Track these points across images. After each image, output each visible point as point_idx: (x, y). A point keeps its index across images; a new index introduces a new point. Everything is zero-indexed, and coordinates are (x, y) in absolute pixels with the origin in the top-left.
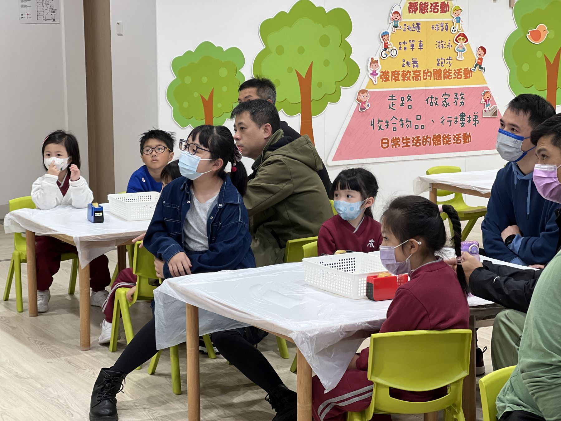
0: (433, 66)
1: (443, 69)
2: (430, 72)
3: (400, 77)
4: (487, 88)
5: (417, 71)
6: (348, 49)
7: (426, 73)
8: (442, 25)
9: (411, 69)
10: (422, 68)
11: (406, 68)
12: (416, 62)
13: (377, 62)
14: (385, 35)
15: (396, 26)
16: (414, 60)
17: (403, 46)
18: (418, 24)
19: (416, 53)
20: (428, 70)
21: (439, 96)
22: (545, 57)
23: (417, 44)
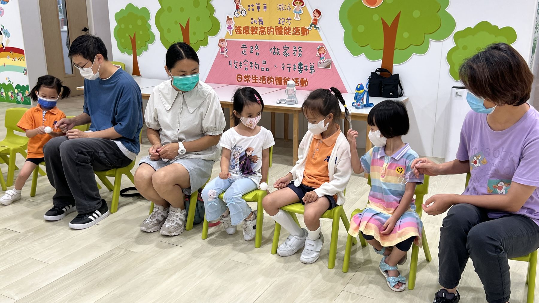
0: (275, 24)
1: (283, 27)
2: (273, 28)
3: (250, 31)
5: (262, 27)
6: (212, 10)
7: (269, 29)
9: (258, 26)
10: (266, 25)
11: (254, 25)
12: (261, 20)
13: (231, 19)
16: (260, 19)
17: (251, 8)
19: (261, 14)
20: (271, 27)
21: (281, 48)
22: (382, 20)
23: (262, 7)
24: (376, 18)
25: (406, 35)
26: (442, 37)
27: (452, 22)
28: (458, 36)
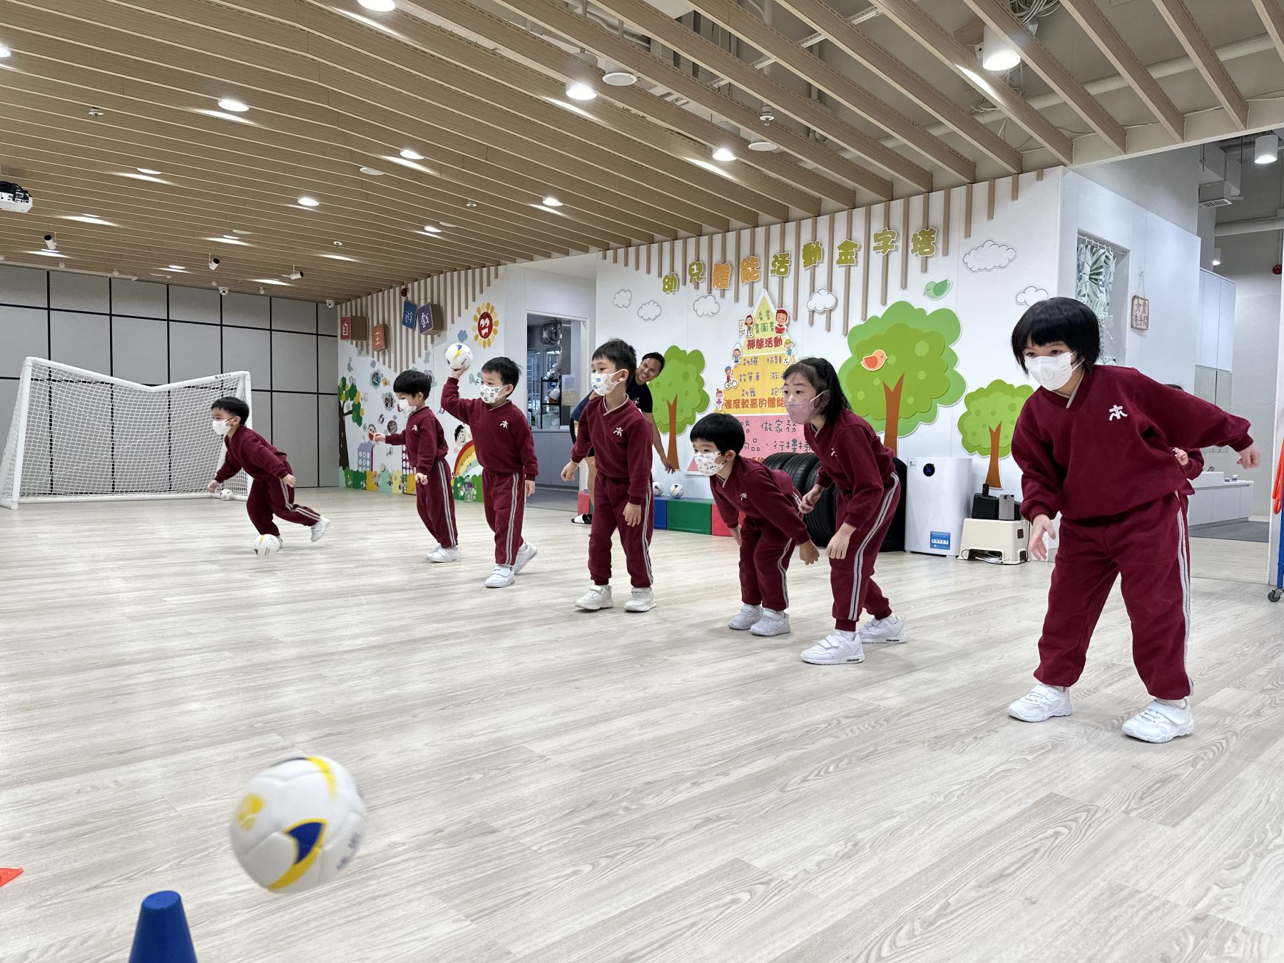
0: (767, 396)
1: (776, 398)
2: (766, 400)
3: (741, 406)
5: (754, 400)
6: (701, 382)
7: (762, 401)
8: (776, 358)
9: (749, 398)
10: (758, 397)
11: (745, 397)
12: (753, 392)
13: (721, 392)
14: (728, 369)
15: (736, 362)
16: (752, 390)
17: (743, 378)
18: (756, 358)
19: (753, 384)
20: (763, 399)
21: (773, 422)
22: (885, 385)
23: (754, 376)
24: (877, 382)
25: (911, 400)
26: (951, 402)
27: (962, 383)
28: (970, 399)
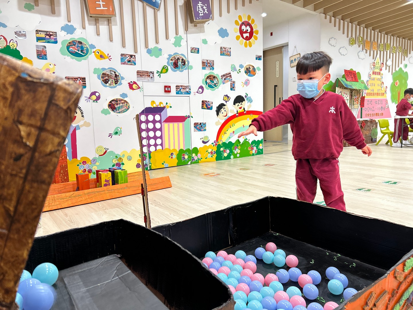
4: (387, 99)
5: (373, 93)
8: (379, 79)
14: (368, 81)
15: (370, 79)
16: (373, 89)
17: (371, 85)
18: (374, 78)
20: (376, 93)
21: (377, 101)
23: (374, 84)
24: (397, 89)
25: (401, 95)
